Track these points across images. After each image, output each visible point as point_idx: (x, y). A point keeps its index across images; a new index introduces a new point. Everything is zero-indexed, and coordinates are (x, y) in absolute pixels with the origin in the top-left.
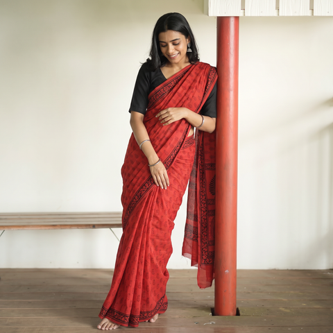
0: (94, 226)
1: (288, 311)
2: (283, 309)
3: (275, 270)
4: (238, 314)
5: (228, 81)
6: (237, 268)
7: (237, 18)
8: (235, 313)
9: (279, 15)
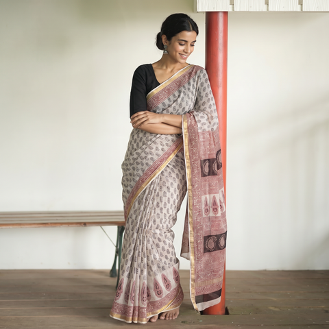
0: (85, 224)
3: (265, 271)
7: (226, 13)
8: (224, 312)
9: (268, 10)
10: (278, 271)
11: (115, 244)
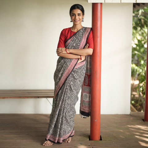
0: (38, 97)
1: (123, 137)
2: (121, 136)
3: (117, 114)
4: (101, 139)
5: (97, 33)
6: (101, 114)
7: (101, 4)
8: (100, 138)
9: (121, 2)
10: (123, 115)
11: (52, 105)
